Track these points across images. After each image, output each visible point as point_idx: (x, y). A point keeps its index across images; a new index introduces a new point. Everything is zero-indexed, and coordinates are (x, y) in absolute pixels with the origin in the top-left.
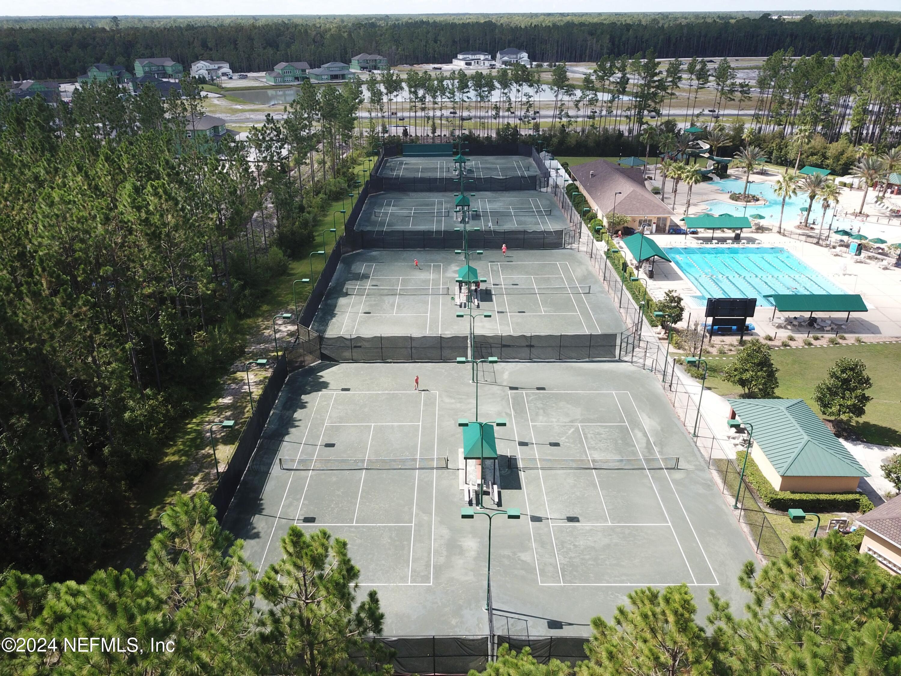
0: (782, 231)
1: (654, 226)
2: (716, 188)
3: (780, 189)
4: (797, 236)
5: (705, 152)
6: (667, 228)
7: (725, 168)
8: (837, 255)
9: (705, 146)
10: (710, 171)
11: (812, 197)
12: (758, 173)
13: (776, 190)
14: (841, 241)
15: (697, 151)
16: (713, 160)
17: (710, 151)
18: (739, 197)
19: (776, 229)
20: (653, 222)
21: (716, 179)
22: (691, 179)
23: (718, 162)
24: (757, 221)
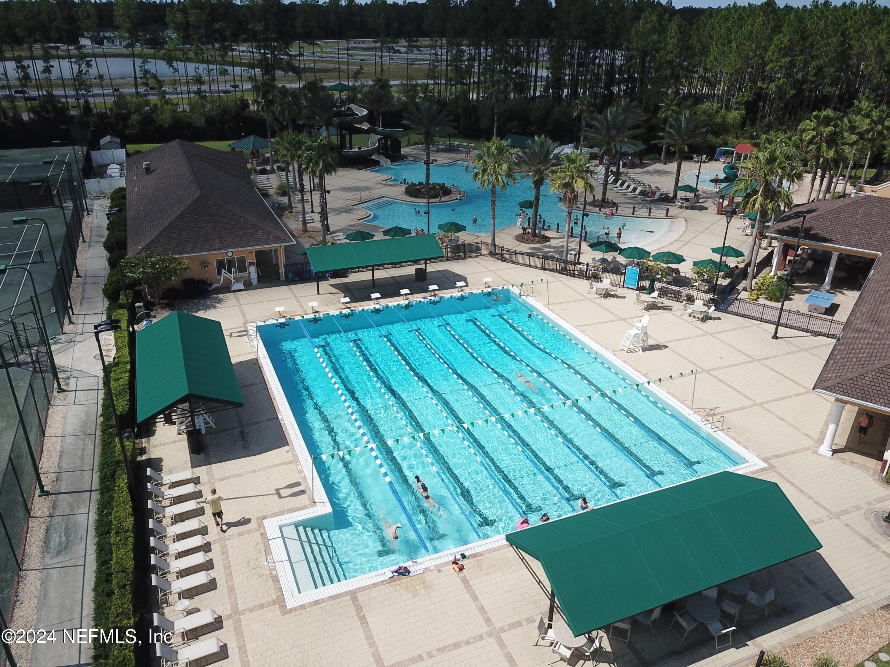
0: (499, 251)
1: (253, 270)
2: (385, 177)
3: (484, 171)
4: (525, 259)
5: (361, 120)
6: (282, 271)
7: (397, 146)
8: (607, 295)
9: (361, 112)
10: (373, 152)
11: (538, 184)
12: (443, 150)
13: (476, 175)
14: (604, 260)
15: (348, 119)
16: (377, 133)
17: (370, 118)
18: (419, 190)
19: (486, 250)
20: (247, 261)
21: (385, 162)
22: (316, 164)
23: (385, 137)
24: (453, 235)
